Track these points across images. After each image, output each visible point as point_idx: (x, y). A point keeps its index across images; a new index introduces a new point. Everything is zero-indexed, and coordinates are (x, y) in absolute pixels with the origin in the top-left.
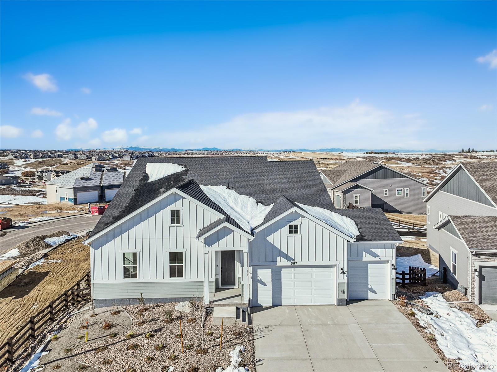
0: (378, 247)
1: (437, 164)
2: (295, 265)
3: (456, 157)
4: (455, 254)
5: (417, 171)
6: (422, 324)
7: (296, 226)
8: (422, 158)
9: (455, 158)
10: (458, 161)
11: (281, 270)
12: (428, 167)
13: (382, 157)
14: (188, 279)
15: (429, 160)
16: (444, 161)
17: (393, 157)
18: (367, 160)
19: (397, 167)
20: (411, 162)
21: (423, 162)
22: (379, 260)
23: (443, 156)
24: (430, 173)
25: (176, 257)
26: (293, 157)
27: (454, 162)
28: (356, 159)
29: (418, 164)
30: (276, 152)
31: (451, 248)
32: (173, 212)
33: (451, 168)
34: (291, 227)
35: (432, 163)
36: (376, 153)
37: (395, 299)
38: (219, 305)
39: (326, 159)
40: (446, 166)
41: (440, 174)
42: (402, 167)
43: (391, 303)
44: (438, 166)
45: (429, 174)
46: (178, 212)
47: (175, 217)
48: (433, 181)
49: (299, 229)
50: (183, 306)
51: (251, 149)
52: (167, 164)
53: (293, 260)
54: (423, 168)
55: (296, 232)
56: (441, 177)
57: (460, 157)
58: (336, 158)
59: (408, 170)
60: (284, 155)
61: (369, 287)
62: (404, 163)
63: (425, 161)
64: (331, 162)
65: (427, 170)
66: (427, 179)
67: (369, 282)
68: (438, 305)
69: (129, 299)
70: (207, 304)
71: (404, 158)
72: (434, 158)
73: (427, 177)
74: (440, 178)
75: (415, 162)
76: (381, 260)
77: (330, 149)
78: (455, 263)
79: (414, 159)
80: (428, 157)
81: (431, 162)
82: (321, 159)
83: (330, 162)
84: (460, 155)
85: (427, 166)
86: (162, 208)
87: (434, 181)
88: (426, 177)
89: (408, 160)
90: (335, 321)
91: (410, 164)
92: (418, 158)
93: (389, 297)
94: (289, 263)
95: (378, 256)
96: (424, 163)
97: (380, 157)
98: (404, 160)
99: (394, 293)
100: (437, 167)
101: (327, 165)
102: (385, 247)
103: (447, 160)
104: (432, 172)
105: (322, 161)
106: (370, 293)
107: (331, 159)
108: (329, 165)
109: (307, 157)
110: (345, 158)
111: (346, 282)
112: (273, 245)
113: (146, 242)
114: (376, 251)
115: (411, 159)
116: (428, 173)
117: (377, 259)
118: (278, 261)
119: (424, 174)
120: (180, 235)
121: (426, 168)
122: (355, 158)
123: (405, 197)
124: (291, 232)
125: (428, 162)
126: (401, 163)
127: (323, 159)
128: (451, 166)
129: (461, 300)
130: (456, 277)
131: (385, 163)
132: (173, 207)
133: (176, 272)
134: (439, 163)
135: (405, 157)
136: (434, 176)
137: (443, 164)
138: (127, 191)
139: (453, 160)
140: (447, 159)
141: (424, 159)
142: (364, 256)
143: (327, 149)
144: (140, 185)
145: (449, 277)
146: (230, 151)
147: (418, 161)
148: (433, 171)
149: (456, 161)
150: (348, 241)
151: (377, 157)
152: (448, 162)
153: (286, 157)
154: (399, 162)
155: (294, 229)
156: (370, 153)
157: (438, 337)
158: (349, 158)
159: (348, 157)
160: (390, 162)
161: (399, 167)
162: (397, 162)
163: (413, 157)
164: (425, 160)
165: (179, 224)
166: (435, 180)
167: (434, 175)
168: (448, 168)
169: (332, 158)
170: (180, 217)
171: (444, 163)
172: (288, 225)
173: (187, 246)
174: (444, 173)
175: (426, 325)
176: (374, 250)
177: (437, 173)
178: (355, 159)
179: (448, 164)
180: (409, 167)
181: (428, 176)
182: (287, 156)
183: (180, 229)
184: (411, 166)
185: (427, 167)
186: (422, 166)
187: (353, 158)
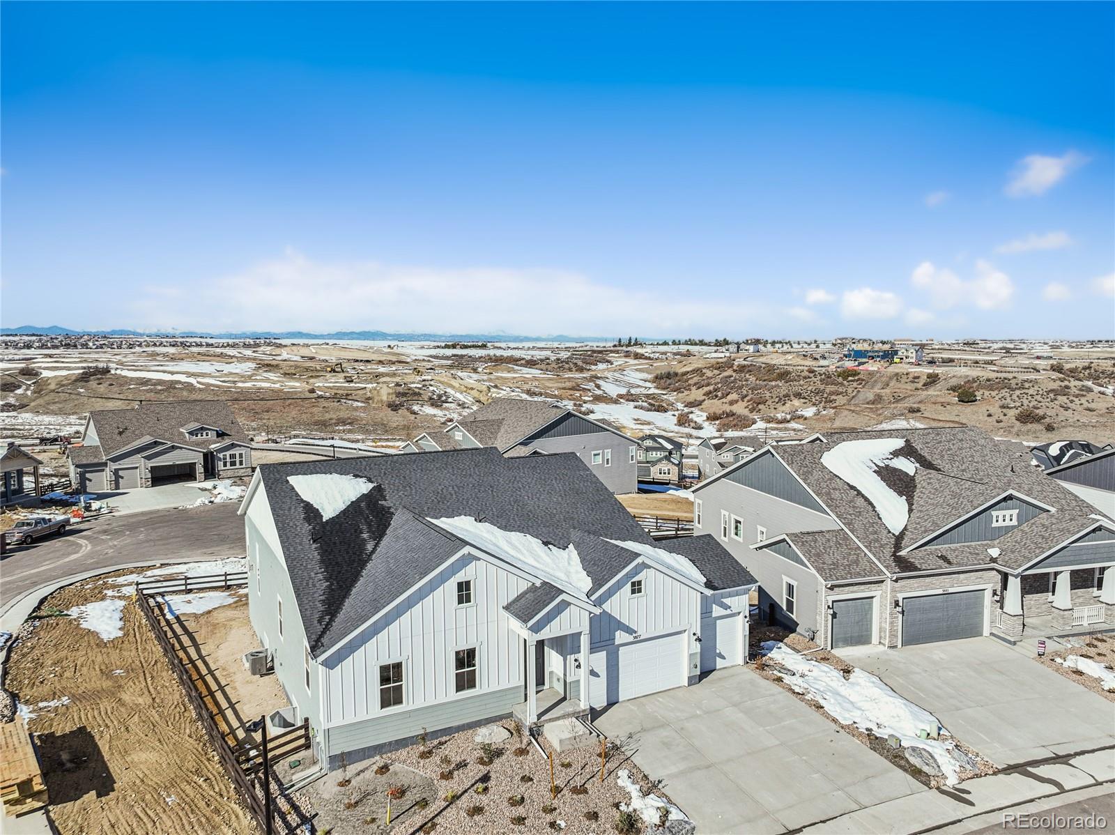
0: (730, 595)
1: (581, 370)
2: (638, 639)
3: (611, 355)
4: (793, 586)
5: (551, 385)
6: (797, 690)
7: (639, 583)
8: (555, 358)
9: (610, 357)
10: (615, 364)
11: (619, 650)
12: (569, 378)
13: (482, 357)
14: (485, 690)
15: (567, 363)
16: (594, 365)
17: (501, 356)
18: (454, 363)
19: (515, 378)
20: (537, 366)
21: (556, 367)
22: (731, 612)
23: (589, 353)
24: (573, 389)
25: (466, 659)
26: (290, 356)
27: (610, 366)
28: (432, 362)
29: (550, 371)
30: (234, 341)
31: (784, 577)
32: (460, 585)
33: (607, 378)
34: (633, 584)
35: (574, 369)
36: (466, 347)
37: (748, 663)
38: (551, 720)
39: (368, 361)
40: (599, 375)
41: (589, 390)
42: (523, 379)
43: (745, 669)
44: (584, 375)
45: (572, 392)
46: (468, 583)
47: (464, 593)
48: (582, 406)
49: (643, 586)
50: (491, 734)
51: (163, 331)
52: (328, 476)
53: (636, 632)
54: (560, 381)
55: (640, 591)
56: (592, 396)
57: (617, 355)
58: (390, 361)
59: (534, 384)
60: (268, 353)
61: (718, 651)
62: (525, 370)
63: (560, 365)
64: (382, 369)
65: (568, 384)
66: (572, 403)
67: (717, 645)
68: (793, 661)
69: (390, 743)
70: (535, 723)
71: (523, 359)
72: (576, 359)
73: (570, 397)
74: (591, 399)
75: (543, 366)
76: (734, 612)
77: (360, 334)
78: (793, 598)
79: (542, 360)
80: (564, 355)
81: (572, 365)
82: (357, 361)
83: (379, 370)
84: (617, 352)
85: (566, 376)
86: (443, 581)
87: (584, 405)
88: (568, 398)
89: (531, 363)
90: (704, 709)
91: (535, 372)
92: (548, 359)
93: (741, 662)
94: (630, 638)
95: (730, 607)
96: (560, 367)
97: (477, 357)
98: (523, 362)
99: (747, 654)
100: (584, 378)
101: (377, 376)
102: (737, 594)
103: (598, 361)
104: (576, 388)
105: (361, 366)
106: (718, 659)
107: (380, 361)
108: (380, 378)
109: (324, 358)
110: (408, 360)
111: (699, 651)
112: (610, 615)
113: (418, 640)
114: (727, 601)
115: (535, 361)
116: (570, 389)
117: (728, 612)
118: (616, 637)
119: (564, 391)
120: (472, 621)
121: (566, 380)
122: (428, 358)
123: (606, 466)
124: (633, 592)
125: (567, 366)
126: (521, 370)
127: (361, 361)
128: (606, 374)
129: (810, 648)
130: (794, 617)
131: (491, 371)
132: (461, 577)
133: (465, 681)
134: (586, 369)
135: (524, 356)
136: (581, 396)
137: (593, 371)
138: (301, 544)
139: (608, 361)
140: (597, 359)
141: (558, 359)
142: (714, 609)
143: (352, 333)
144: (314, 528)
145: (778, 616)
146: (105, 337)
147: (548, 364)
148: (578, 386)
149: (612, 364)
150: (702, 593)
151: (470, 357)
152: (601, 366)
153: (274, 357)
154: (516, 368)
155: (637, 588)
156: (454, 347)
157: (822, 702)
158: (416, 360)
159: (414, 358)
160: (499, 367)
161: (519, 379)
162: (513, 368)
163: (539, 355)
164: (562, 362)
165: (470, 602)
166: (585, 403)
167: (581, 392)
168: (601, 377)
169: (382, 359)
170: (472, 591)
171: (593, 367)
172: (630, 583)
173: (483, 637)
174: (596, 389)
175: (802, 690)
176: (724, 600)
177: (585, 389)
178: (429, 361)
179: (599, 370)
180: (535, 379)
181: (571, 395)
182: (274, 353)
183: (472, 611)
184: (539, 376)
185: (566, 378)
186: (558, 375)
187: (426, 358)
